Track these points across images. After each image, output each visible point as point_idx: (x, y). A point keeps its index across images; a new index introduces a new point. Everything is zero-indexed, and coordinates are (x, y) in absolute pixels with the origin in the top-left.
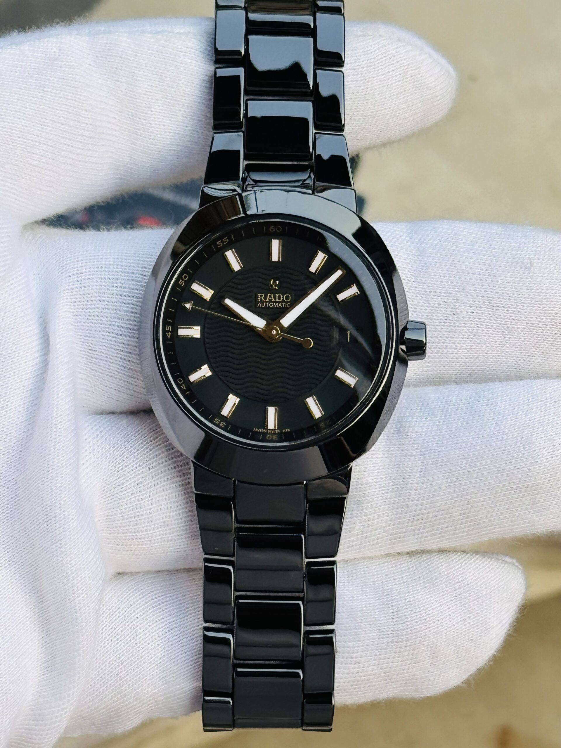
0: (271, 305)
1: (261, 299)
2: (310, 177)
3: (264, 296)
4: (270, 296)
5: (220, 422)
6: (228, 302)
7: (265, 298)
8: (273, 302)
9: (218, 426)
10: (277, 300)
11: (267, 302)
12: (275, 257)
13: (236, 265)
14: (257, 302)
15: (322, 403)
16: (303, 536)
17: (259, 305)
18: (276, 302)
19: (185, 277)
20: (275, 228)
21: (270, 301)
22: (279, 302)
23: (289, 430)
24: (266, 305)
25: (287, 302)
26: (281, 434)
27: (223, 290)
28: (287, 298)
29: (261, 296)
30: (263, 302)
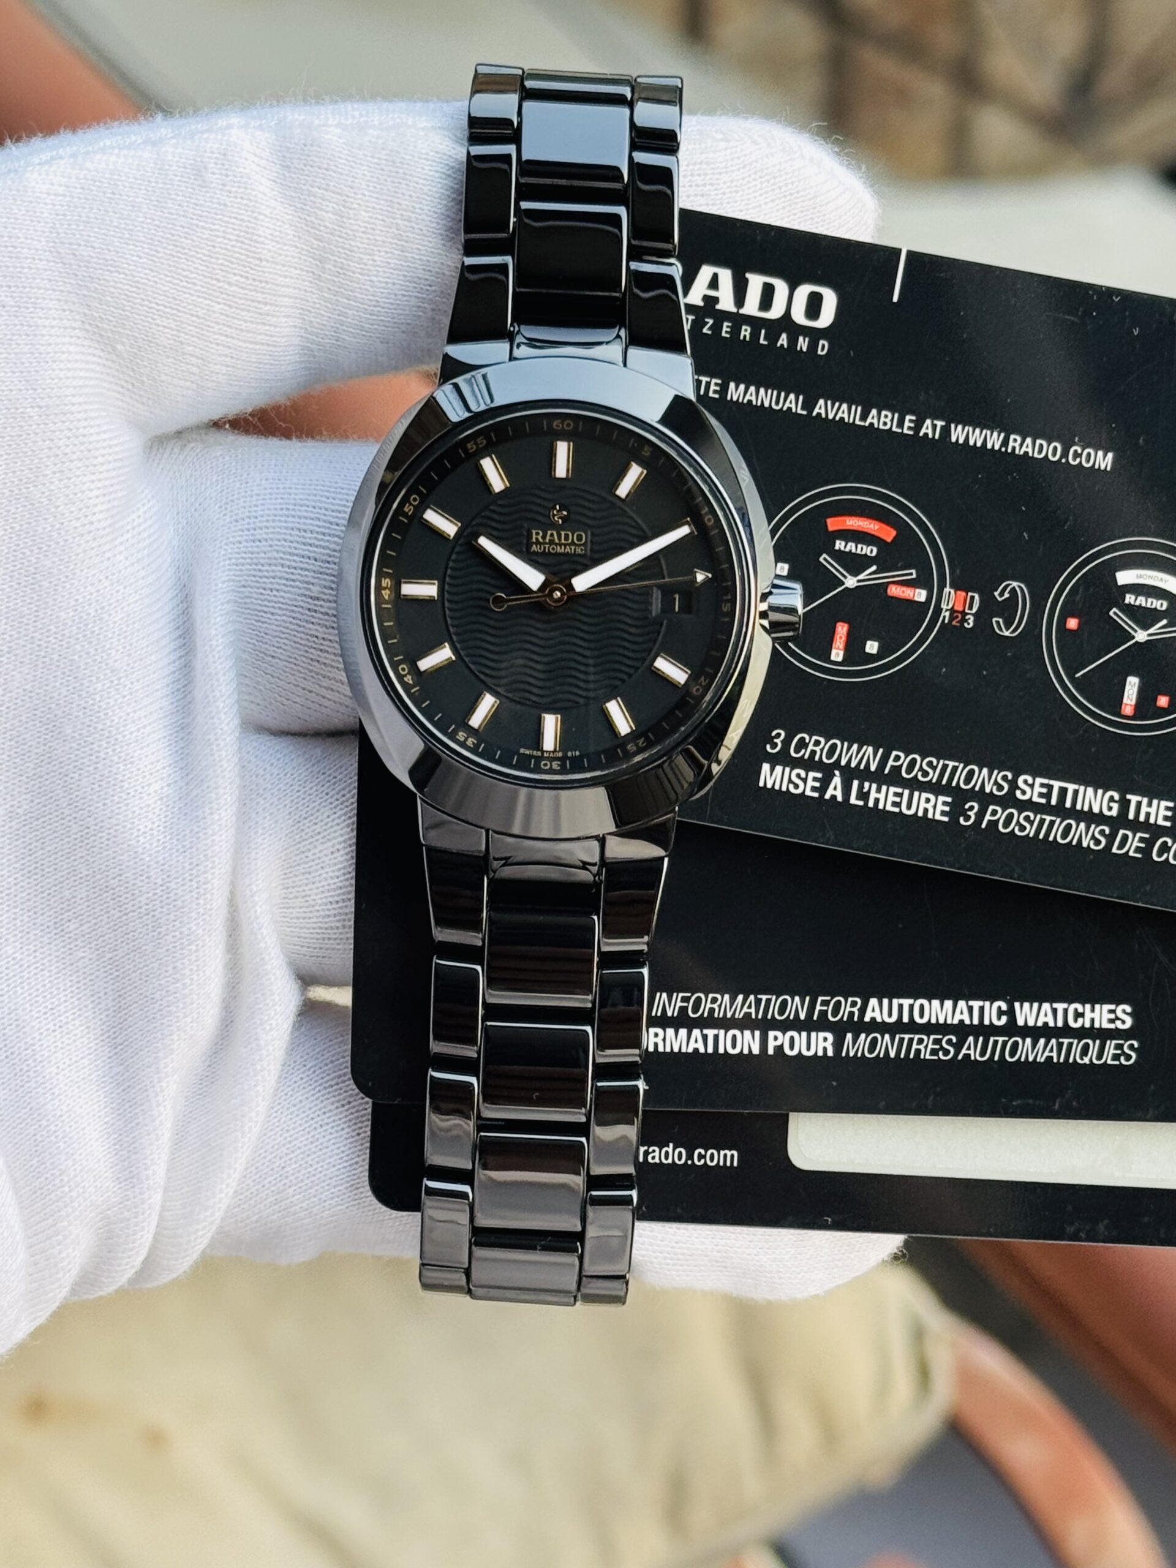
0: (553, 549)
1: (537, 539)
2: (618, 336)
3: (541, 533)
4: (552, 535)
5: (466, 739)
6: (484, 542)
7: (544, 537)
8: (556, 544)
9: (463, 745)
10: (563, 541)
11: (546, 543)
12: (561, 470)
13: (497, 482)
14: (529, 544)
15: (632, 709)
16: (595, 918)
17: (534, 548)
18: (561, 545)
19: (415, 500)
20: (562, 423)
21: (552, 542)
22: (565, 545)
23: (577, 753)
24: (545, 548)
25: (579, 545)
26: (563, 760)
27: (474, 523)
28: (580, 538)
29: (537, 534)
30: (540, 544)
